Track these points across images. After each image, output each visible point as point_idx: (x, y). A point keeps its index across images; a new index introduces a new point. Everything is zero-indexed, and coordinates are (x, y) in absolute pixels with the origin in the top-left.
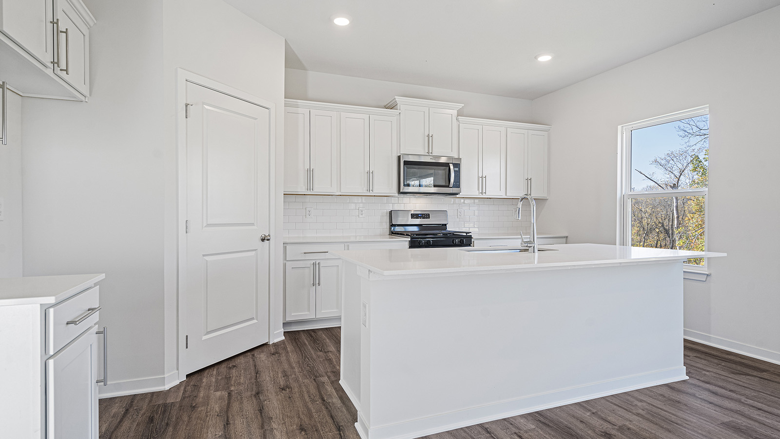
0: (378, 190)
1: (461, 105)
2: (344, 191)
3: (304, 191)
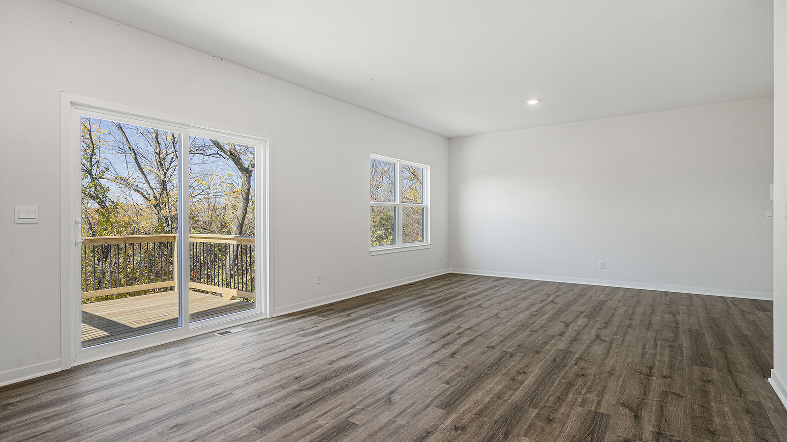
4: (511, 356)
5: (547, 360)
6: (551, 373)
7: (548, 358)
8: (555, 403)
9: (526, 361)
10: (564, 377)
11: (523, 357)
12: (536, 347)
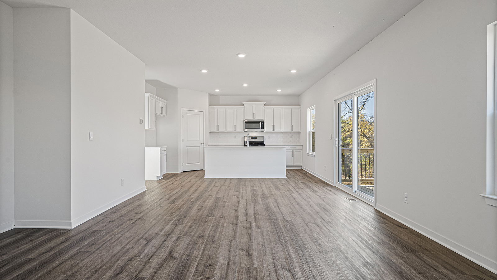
0: (238, 130)
1: (265, 103)
2: (228, 131)
3: (216, 131)
4: (208, 215)
5: (189, 216)
6: (187, 211)
7: (189, 218)
8: (185, 203)
9: (200, 214)
10: (181, 211)
11: (202, 215)
12: (196, 223)
